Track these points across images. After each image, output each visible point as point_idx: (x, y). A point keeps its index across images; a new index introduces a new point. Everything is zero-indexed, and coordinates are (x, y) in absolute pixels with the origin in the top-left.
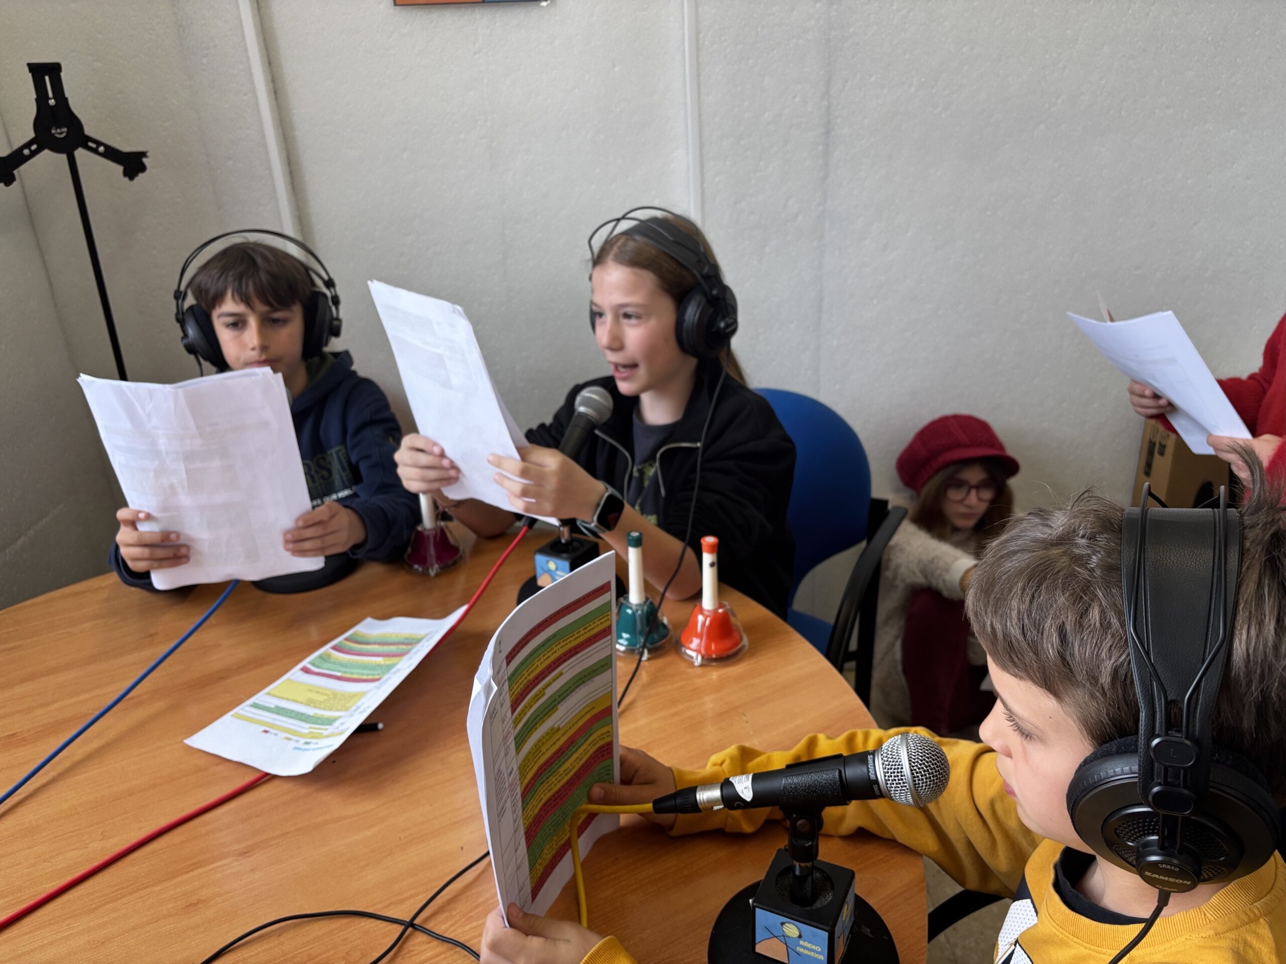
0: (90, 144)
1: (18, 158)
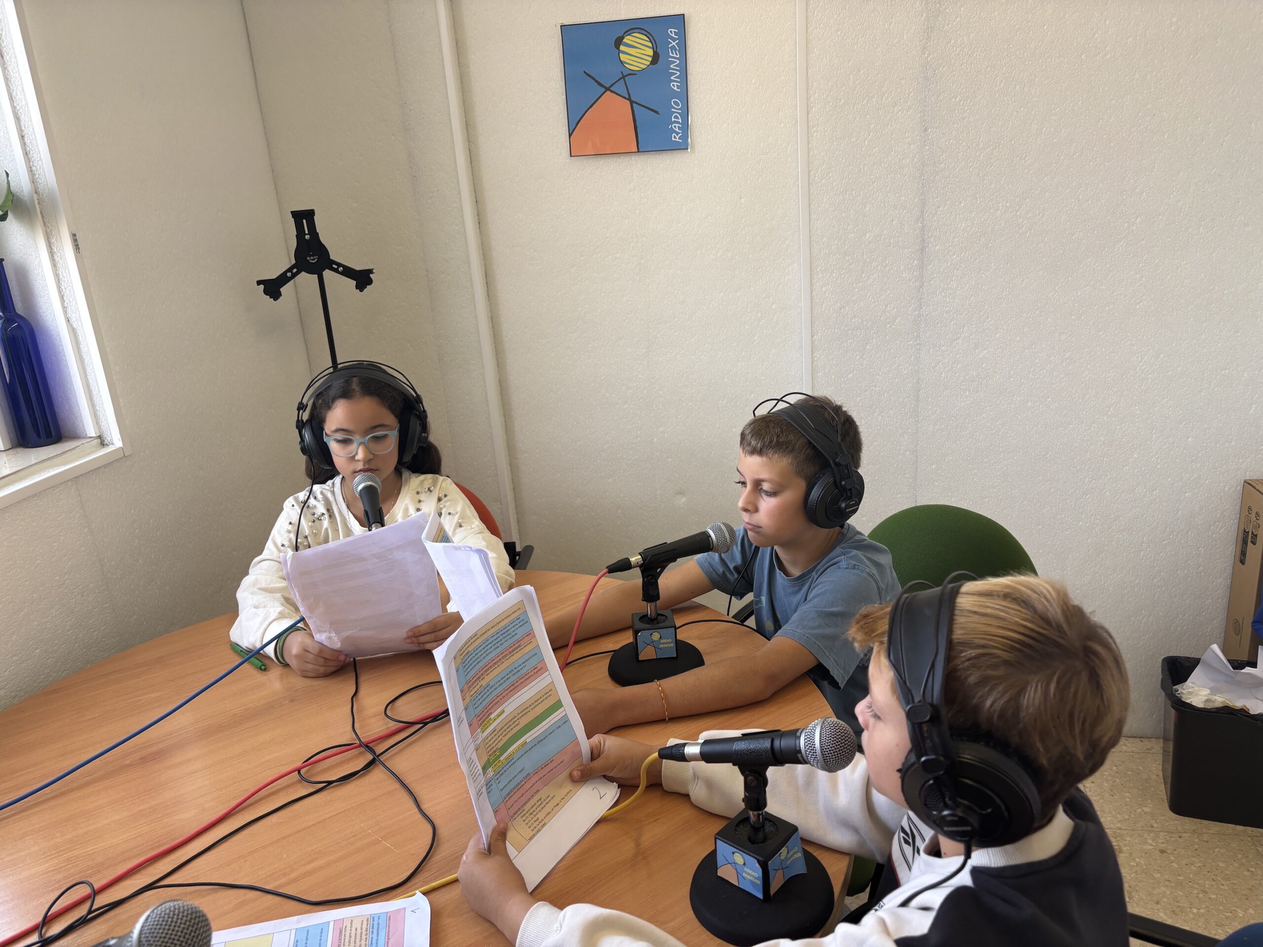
0: (334, 266)
1: (283, 279)
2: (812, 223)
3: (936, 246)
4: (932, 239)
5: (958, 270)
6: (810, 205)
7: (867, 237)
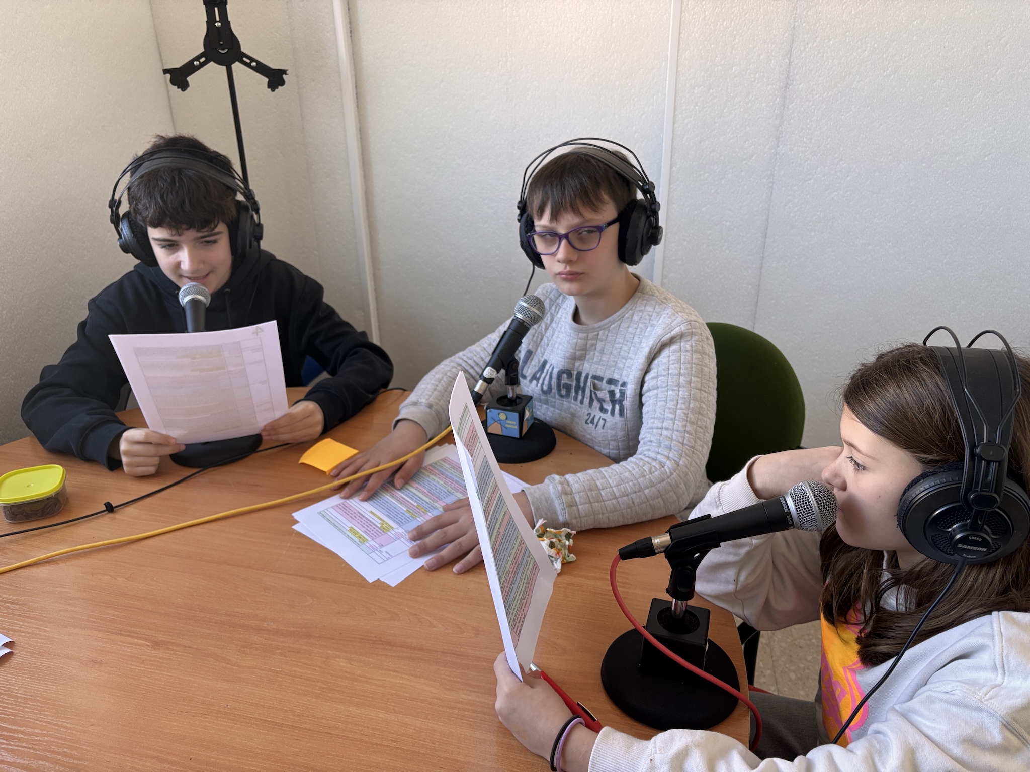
0: (245, 60)
1: (190, 68)
2: (680, 52)
3: (800, 84)
4: (798, 76)
5: (818, 110)
6: (680, 34)
7: (734, 70)
